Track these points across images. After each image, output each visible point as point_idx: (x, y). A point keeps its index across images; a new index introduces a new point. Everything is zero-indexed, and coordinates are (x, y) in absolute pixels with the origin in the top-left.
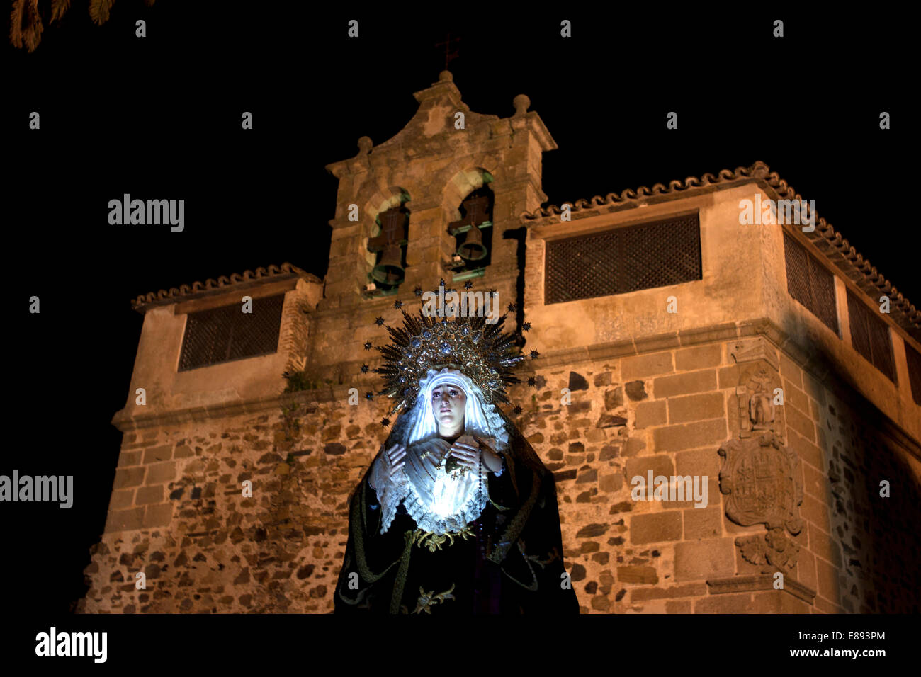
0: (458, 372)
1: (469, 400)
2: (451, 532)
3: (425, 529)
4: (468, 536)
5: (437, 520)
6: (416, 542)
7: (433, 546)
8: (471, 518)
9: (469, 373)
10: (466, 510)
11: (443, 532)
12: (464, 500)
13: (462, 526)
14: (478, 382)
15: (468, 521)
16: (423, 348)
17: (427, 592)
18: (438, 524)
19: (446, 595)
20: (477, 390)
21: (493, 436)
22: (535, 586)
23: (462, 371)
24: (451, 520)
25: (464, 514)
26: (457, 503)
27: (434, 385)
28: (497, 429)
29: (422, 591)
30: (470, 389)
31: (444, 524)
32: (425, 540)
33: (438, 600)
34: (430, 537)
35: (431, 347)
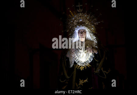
0: (84, 26)
1: (87, 33)
2: (86, 66)
3: (79, 65)
4: (89, 66)
5: (82, 62)
6: (77, 67)
7: (82, 69)
8: (90, 62)
9: (87, 26)
10: (88, 60)
11: (84, 65)
12: (88, 58)
13: (88, 64)
14: (89, 28)
15: (89, 62)
16: (75, 20)
17: (81, 80)
18: (82, 63)
19: (86, 81)
20: (89, 30)
21: (93, 41)
22: (106, 78)
23: (85, 26)
24: (85, 62)
25: (88, 61)
26: (86, 59)
27: (78, 29)
28: (94, 39)
29: (80, 80)
30: (87, 30)
31: (84, 64)
32: (79, 67)
33: (84, 82)
34: (80, 66)
35: (77, 19)
